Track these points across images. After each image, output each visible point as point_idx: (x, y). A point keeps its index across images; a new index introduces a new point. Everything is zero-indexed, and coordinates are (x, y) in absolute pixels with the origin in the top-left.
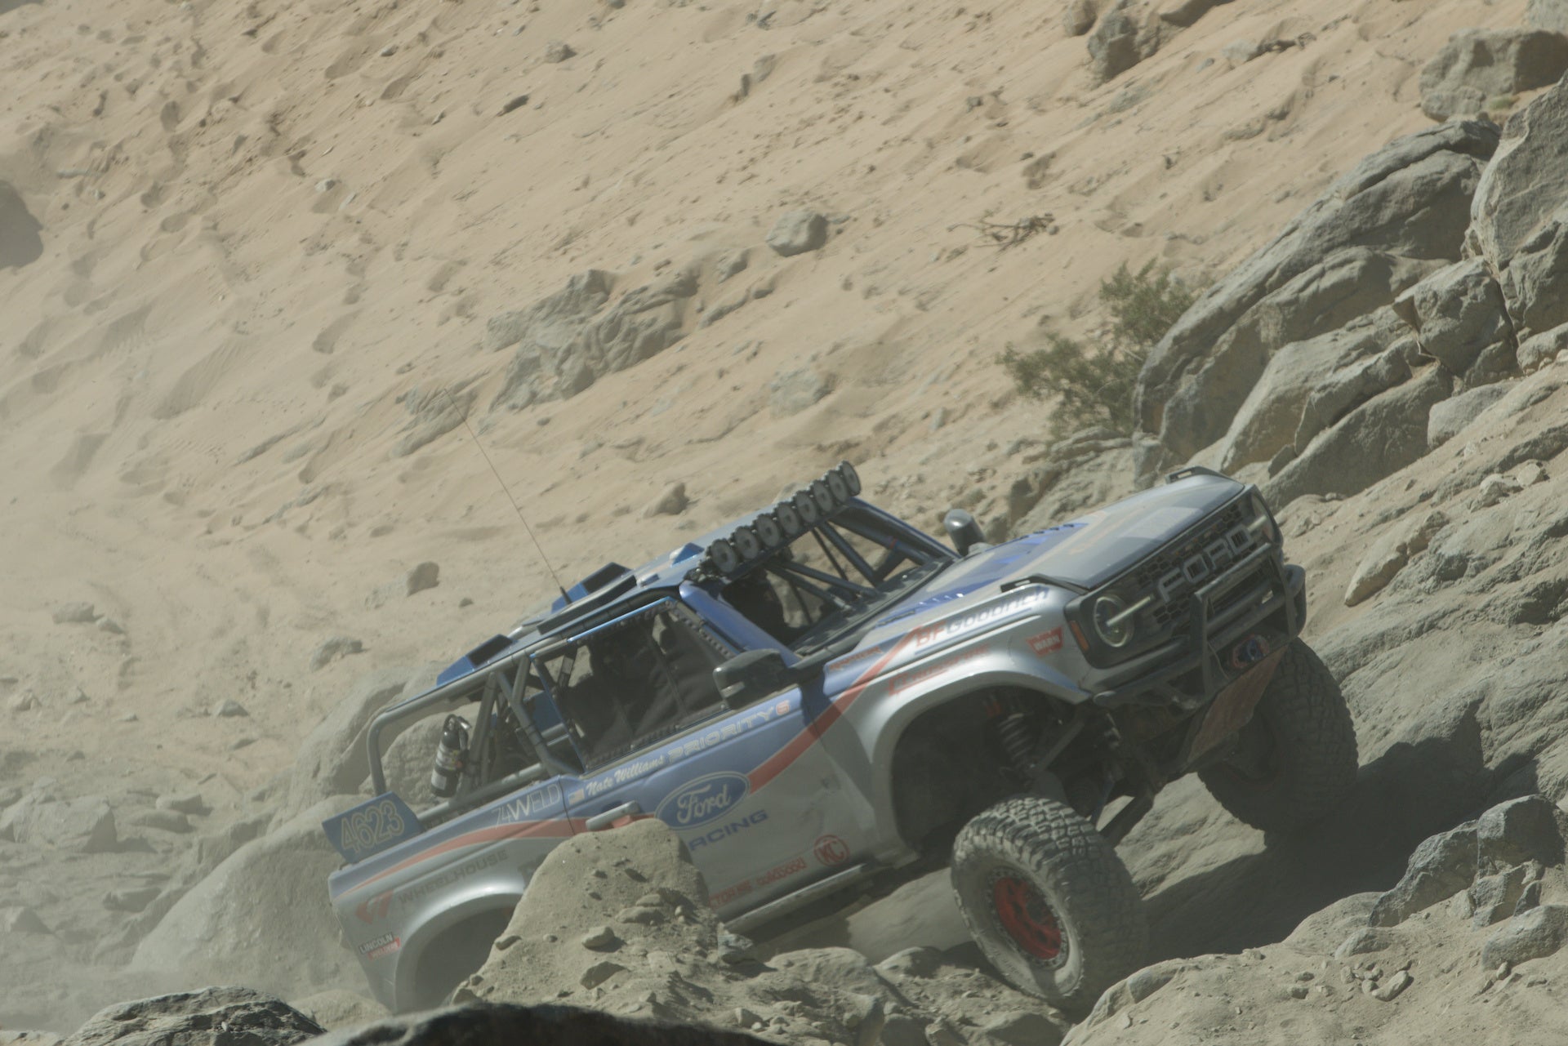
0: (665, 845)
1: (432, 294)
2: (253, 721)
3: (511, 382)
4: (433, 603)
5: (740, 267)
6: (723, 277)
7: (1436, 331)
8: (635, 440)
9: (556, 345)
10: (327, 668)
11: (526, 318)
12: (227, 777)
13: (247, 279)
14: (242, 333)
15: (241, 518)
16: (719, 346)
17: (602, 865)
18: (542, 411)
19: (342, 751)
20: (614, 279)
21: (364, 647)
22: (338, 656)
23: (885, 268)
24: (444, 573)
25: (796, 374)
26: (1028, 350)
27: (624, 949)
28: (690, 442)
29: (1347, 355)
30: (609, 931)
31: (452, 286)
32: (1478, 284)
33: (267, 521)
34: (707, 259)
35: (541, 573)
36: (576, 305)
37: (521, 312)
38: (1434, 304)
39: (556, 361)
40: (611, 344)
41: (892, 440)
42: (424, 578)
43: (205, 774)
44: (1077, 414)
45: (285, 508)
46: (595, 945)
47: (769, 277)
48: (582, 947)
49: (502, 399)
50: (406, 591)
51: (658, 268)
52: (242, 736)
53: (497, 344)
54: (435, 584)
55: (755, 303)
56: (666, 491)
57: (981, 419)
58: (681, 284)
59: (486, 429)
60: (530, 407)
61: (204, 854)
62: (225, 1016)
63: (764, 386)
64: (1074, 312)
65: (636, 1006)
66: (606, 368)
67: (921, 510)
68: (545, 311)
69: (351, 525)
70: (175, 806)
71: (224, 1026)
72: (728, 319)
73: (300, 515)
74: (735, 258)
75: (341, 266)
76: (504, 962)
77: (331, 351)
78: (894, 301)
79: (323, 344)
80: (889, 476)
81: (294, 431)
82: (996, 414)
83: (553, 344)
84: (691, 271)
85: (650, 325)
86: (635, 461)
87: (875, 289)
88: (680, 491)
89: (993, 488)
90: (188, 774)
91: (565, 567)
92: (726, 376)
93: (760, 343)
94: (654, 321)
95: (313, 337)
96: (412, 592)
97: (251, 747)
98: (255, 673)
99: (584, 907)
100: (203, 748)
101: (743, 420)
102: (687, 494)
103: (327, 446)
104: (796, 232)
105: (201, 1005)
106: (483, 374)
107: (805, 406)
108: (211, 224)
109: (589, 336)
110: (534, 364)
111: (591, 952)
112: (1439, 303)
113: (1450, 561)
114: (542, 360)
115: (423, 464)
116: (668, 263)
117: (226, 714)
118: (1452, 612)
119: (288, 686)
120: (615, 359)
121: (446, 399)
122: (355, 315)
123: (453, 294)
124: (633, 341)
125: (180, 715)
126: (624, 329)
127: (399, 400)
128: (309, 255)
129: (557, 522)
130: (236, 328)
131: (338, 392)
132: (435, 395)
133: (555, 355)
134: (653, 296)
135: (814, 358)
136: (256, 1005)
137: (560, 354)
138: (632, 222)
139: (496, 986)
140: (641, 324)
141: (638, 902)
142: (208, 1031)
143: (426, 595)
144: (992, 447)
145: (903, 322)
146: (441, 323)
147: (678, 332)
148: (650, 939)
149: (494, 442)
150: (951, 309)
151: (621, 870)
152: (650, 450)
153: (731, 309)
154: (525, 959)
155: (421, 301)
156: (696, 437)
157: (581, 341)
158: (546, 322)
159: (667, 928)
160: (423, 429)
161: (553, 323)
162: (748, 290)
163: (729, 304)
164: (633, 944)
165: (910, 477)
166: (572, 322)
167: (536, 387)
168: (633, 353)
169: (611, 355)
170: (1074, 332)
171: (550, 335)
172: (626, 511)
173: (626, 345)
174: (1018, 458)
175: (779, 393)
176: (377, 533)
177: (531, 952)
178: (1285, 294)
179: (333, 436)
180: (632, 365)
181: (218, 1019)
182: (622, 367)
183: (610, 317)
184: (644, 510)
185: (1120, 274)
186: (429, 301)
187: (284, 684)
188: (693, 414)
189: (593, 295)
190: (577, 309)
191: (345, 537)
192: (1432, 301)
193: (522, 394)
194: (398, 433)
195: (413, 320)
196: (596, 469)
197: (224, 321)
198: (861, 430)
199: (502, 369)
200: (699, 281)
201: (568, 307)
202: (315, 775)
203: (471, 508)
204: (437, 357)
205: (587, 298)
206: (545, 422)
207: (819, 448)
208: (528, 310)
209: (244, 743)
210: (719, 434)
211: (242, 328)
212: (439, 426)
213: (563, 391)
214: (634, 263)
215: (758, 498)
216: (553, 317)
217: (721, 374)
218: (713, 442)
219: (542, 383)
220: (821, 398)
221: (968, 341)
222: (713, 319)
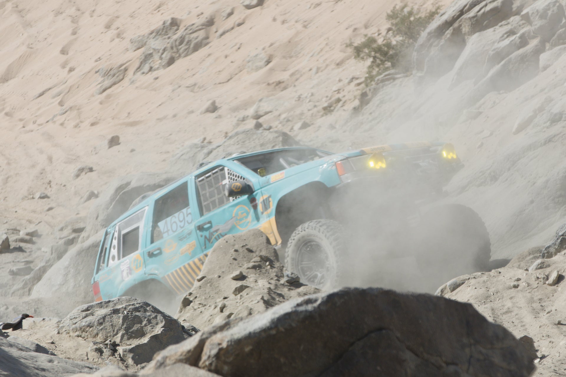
0: (261, 238)
1: (106, 30)
2: (52, 200)
3: (141, 63)
4: (119, 151)
5: (230, 14)
6: (224, 18)
7: (538, 25)
8: (193, 84)
9: (159, 48)
10: (79, 178)
11: (146, 38)
12: (46, 222)
13: (31, 27)
14: (31, 48)
15: (36, 121)
16: (224, 45)
17: (236, 247)
18: (155, 74)
19: (108, 209)
20: (181, 21)
21: (94, 169)
22: (84, 173)
23: (289, 12)
24: (121, 140)
25: (256, 56)
26: (358, 42)
27: (247, 279)
28: (215, 84)
29: (503, 36)
30: (241, 273)
31: (114, 27)
32: (554, 6)
33: (47, 122)
34: (217, 11)
35: (161, 138)
36: (166, 32)
37: (144, 35)
38: (537, 15)
39: (160, 54)
40: (181, 46)
41: (297, 80)
42: (114, 141)
43: (37, 222)
44: (378, 66)
45: (55, 116)
46: (236, 278)
47: (243, 18)
48: (231, 279)
49: (138, 70)
50: (107, 147)
51: (198, 16)
52: (50, 206)
53: (135, 48)
54: (118, 144)
55: (237, 28)
56: (208, 104)
57: (333, 69)
58: (208, 22)
59: (132, 82)
60: (150, 73)
62: (125, 308)
63: (244, 61)
64: (366, 27)
65: (256, 301)
66: (180, 56)
67: (315, 106)
68: (154, 34)
69: (81, 122)
70: (28, 234)
71: (125, 312)
72: (227, 34)
73: (60, 119)
74: (229, 10)
75: (69, 21)
76: (200, 287)
77: (67, 54)
78: (294, 25)
79: (64, 52)
80: (299, 94)
81: (55, 86)
82: (339, 68)
83: (157, 48)
84: (211, 16)
85: (196, 38)
86: (194, 92)
87: (286, 20)
88: (214, 103)
89: (344, 96)
90: (30, 222)
91: (170, 135)
92: (228, 58)
93: (241, 44)
94: (198, 37)
95: (60, 49)
96: (110, 147)
97: (53, 210)
98: (50, 181)
99: (231, 264)
100: (34, 212)
101: (236, 74)
102: (217, 104)
103: (69, 91)
105: (115, 304)
106: (130, 61)
107: (261, 68)
108: (15, 6)
109: (172, 44)
110: (151, 55)
111: (235, 281)
112: (539, 14)
113: (556, 115)
114: (154, 54)
115: (108, 97)
116: (202, 13)
117: (41, 198)
118: (558, 135)
119: (65, 186)
120: (183, 53)
121: (115, 71)
122: (76, 39)
123: (115, 30)
124: (190, 45)
125: (23, 199)
126: (186, 40)
127: (96, 72)
128: (56, 16)
129: (165, 118)
130: (30, 47)
131: (71, 70)
132: (111, 70)
133: (159, 52)
134: (197, 27)
135: (264, 49)
136: (137, 304)
137: (161, 51)
139: (198, 296)
140: (193, 38)
141: (252, 261)
142: (119, 315)
143: (115, 148)
144: (340, 81)
145: (297, 34)
146: (111, 41)
147: (208, 41)
148: (257, 275)
149: (137, 87)
150: (317, 27)
151: (244, 249)
152: (200, 88)
153: (228, 31)
154: (208, 285)
155: (102, 33)
156: (217, 82)
157: (169, 45)
158: (154, 39)
159: (263, 271)
160: (107, 83)
161: (157, 39)
162: (235, 23)
163: (227, 29)
164: (251, 277)
165: (308, 94)
166: (165, 39)
167: (152, 65)
168: (190, 50)
169: (181, 51)
171: (157, 44)
172: (192, 112)
173: (187, 47)
174: (353, 84)
175: (250, 64)
176: (93, 124)
177: (211, 282)
178: (472, 13)
179: (71, 87)
180: (190, 54)
181: (123, 310)
182: (186, 55)
183: (180, 36)
184: (199, 111)
185: (394, 10)
186: (105, 32)
187: (63, 185)
188: (216, 73)
189: (173, 28)
190: (167, 33)
191: (80, 127)
192: (536, 13)
193: (146, 68)
194: (97, 85)
195: (99, 40)
196: (179, 96)
197: (23, 44)
198: (284, 76)
199: (138, 58)
200: (215, 20)
201: (163, 33)
202: (97, 218)
203: (129, 113)
204: (110, 55)
205: (171, 29)
206: (156, 78)
207: (269, 84)
208: (146, 35)
209: (50, 209)
210: (227, 80)
211: (31, 46)
212: (113, 82)
213: (163, 66)
214: (188, 14)
215: (246, 105)
216: (157, 37)
217: (226, 57)
218: (225, 84)
219: (154, 63)
220: (267, 65)
221: (325, 40)
222: (222, 35)
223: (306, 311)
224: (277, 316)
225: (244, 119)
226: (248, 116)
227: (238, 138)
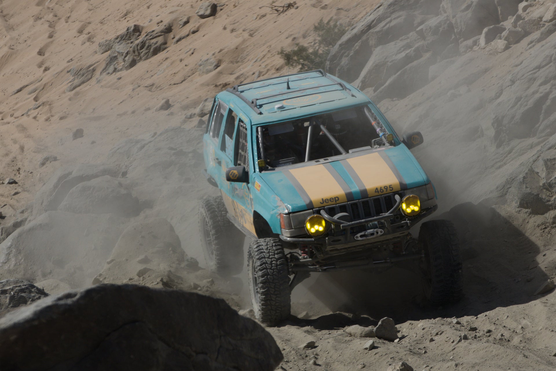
0: (165, 227)
1: (79, 34)
2: (19, 185)
3: (107, 64)
4: (82, 143)
5: (187, 22)
6: (181, 26)
7: (431, 40)
8: (152, 84)
9: (123, 51)
10: (45, 166)
11: (112, 42)
12: (11, 205)
13: (13, 30)
14: (12, 49)
15: (13, 114)
16: (180, 50)
17: (143, 234)
18: (118, 74)
19: (51, 195)
20: (143, 28)
21: (58, 159)
22: (49, 162)
23: (238, 22)
24: (85, 133)
25: (208, 60)
26: (288, 50)
27: (151, 262)
28: (171, 84)
29: (400, 49)
30: (146, 257)
31: (86, 31)
32: (445, 23)
33: (23, 115)
34: (175, 20)
35: (119, 132)
36: (130, 37)
37: (111, 40)
39: (123, 57)
40: (142, 51)
42: (78, 134)
43: (3, 204)
45: (29, 110)
47: (197, 26)
48: (137, 262)
49: (104, 70)
50: (72, 139)
51: (158, 23)
52: (16, 191)
53: (102, 51)
54: (82, 136)
55: (192, 35)
56: (163, 102)
57: (272, 74)
58: (166, 29)
59: (99, 81)
60: (114, 73)
61: (3, 233)
62: (12, 289)
63: (196, 64)
64: (304, 36)
65: (156, 283)
66: (141, 58)
68: (119, 39)
69: (52, 116)
71: (12, 293)
72: (183, 41)
73: (34, 113)
74: (185, 20)
75: (46, 25)
76: (110, 268)
77: (44, 55)
78: (241, 33)
79: (41, 53)
81: (31, 83)
82: (278, 72)
83: (121, 51)
84: (169, 24)
85: (156, 44)
86: (151, 92)
87: (235, 29)
88: (167, 102)
91: (128, 129)
92: (183, 61)
93: (195, 49)
94: (157, 42)
95: (37, 50)
96: (74, 139)
97: (19, 195)
98: (19, 169)
99: (137, 249)
101: (189, 76)
102: (170, 103)
103: (43, 88)
104: (207, 10)
105: (4, 286)
106: (98, 62)
107: (211, 71)
109: (134, 48)
110: (115, 58)
111: (140, 264)
112: (432, 30)
113: (437, 121)
114: (118, 57)
115: (77, 94)
116: (162, 21)
117: (10, 183)
118: (438, 138)
119: (32, 173)
120: (144, 56)
121: (84, 71)
122: (52, 42)
123: (86, 34)
124: (150, 49)
126: (147, 45)
127: (68, 72)
128: (35, 21)
129: (125, 113)
130: (10, 47)
131: (46, 69)
132: (81, 70)
133: (122, 55)
134: (157, 33)
135: (214, 54)
136: (23, 285)
137: (124, 54)
138: (148, 7)
139: (107, 277)
140: (153, 43)
141: (156, 246)
142: (7, 295)
143: (79, 140)
145: (244, 41)
146: (82, 44)
147: (165, 46)
148: (161, 259)
149: (102, 86)
150: (261, 36)
151: (150, 235)
152: (157, 88)
153: (184, 38)
154: (117, 267)
155: (75, 37)
156: (173, 82)
157: (131, 49)
158: (119, 43)
159: (166, 255)
160: (77, 82)
161: (122, 44)
162: (190, 31)
163: (183, 36)
164: (155, 261)
166: (128, 43)
167: (116, 66)
168: (150, 53)
169: (142, 54)
170: (304, 43)
171: (121, 48)
172: (149, 109)
173: (148, 51)
175: (202, 67)
176: (61, 118)
177: (119, 265)
178: (378, 28)
179: (45, 85)
180: (150, 58)
181: (10, 290)
182: (146, 59)
183: (142, 41)
184: (155, 109)
185: (320, 22)
186: (78, 37)
187: (30, 172)
188: (172, 75)
189: (135, 33)
190: (130, 39)
191: (50, 120)
192: (429, 30)
193: (111, 69)
194: (68, 83)
195: (72, 43)
196: (138, 94)
197: (6, 45)
198: (231, 79)
199: (104, 60)
200: (172, 28)
201: (127, 38)
202: (42, 204)
203: (94, 109)
204: (81, 56)
205: (133, 35)
206: (120, 78)
207: (216, 86)
208: (113, 39)
209: (16, 194)
210: (181, 82)
211: (12, 47)
212: (82, 81)
213: (126, 67)
214: (150, 22)
215: (195, 104)
216: (121, 42)
217: (181, 60)
218: (179, 84)
219: (118, 65)
220: (216, 68)
221: (267, 47)
222: (178, 41)
223: (66, 305)
224: (39, 308)
225: (191, 116)
226: (195, 114)
227: (167, 135)
